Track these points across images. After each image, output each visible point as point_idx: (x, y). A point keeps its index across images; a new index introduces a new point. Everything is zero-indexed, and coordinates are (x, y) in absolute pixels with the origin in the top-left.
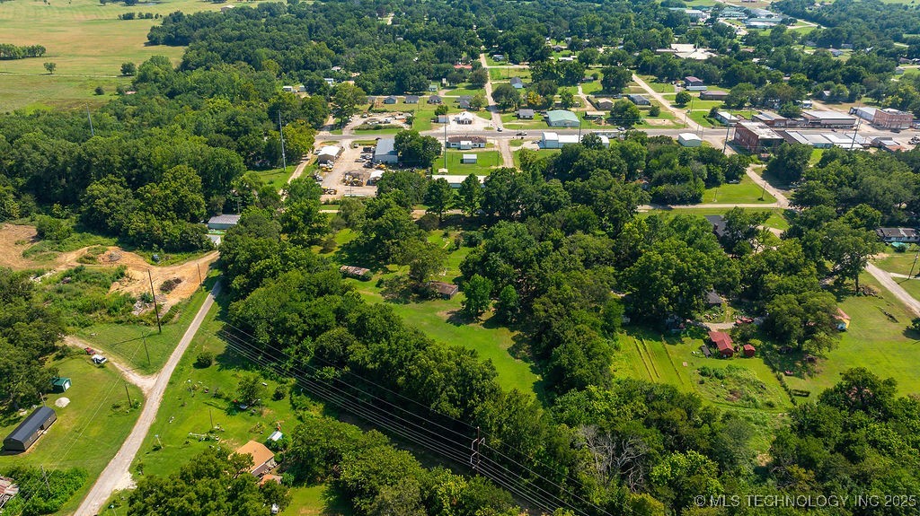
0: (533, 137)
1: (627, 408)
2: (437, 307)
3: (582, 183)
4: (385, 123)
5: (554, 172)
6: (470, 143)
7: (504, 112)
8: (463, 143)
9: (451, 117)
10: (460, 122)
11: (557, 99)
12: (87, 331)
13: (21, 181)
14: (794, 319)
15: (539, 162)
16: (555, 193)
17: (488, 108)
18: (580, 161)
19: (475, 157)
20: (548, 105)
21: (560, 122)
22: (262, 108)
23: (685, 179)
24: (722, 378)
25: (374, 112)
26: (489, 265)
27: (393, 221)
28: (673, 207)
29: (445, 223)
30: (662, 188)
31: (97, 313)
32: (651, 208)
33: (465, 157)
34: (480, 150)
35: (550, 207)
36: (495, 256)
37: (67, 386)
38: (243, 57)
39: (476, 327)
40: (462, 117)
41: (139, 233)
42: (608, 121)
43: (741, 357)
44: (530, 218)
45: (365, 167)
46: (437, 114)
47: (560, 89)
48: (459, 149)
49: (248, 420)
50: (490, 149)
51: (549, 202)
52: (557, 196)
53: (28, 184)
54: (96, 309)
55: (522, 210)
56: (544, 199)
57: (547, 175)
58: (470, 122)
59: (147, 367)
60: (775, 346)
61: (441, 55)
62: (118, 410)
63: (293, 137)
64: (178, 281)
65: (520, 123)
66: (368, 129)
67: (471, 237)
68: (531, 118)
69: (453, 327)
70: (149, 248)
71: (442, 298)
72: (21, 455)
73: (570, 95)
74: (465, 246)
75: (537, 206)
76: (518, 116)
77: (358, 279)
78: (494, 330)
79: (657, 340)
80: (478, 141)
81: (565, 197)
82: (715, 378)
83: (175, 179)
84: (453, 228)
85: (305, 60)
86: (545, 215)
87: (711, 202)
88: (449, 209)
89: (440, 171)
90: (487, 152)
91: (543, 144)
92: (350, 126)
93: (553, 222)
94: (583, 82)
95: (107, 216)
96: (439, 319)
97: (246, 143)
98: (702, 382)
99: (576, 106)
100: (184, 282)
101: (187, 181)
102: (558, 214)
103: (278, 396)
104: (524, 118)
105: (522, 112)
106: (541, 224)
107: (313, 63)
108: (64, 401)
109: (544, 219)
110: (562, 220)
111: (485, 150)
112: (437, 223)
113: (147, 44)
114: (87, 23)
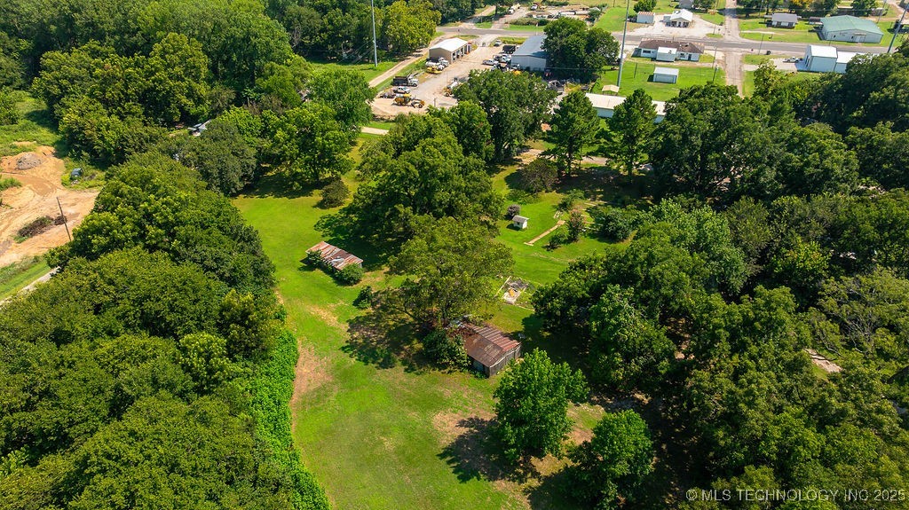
0: (788, 53)
3: (897, 135)
4: (558, 17)
5: (819, 110)
6: (674, 51)
8: (662, 50)
9: (658, 18)
10: (671, 24)
15: (792, 87)
16: (820, 150)
17: (722, 12)
18: (889, 92)
19: (675, 72)
20: (825, 10)
21: (842, 33)
26: (599, 315)
27: (420, 166)
29: (569, 181)
33: (658, 71)
34: (689, 64)
35: (800, 183)
36: (618, 296)
40: (674, 16)
44: (745, 203)
46: (637, 9)
48: (654, 59)
50: (707, 65)
51: (801, 171)
52: (823, 157)
55: (732, 178)
56: (789, 160)
57: (804, 113)
58: (686, 25)
63: (398, 19)
64: (60, 221)
65: (770, 32)
66: (529, 23)
67: (609, 219)
68: (790, 26)
70: (77, 157)
71: (469, 370)
74: (593, 235)
75: (770, 174)
76: (769, 24)
77: (334, 277)
80: (689, 50)
81: (847, 163)
84: (581, 194)
86: (784, 200)
88: (588, 155)
89: (605, 88)
90: (700, 68)
91: (805, 63)
92: (509, 18)
93: (803, 218)
95: (58, 99)
97: (330, 22)
99: (878, 14)
100: (68, 223)
101: (183, 59)
102: (821, 204)
104: (779, 26)
106: (770, 220)
109: (780, 210)
110: (829, 217)
111: (698, 64)
112: (552, 178)
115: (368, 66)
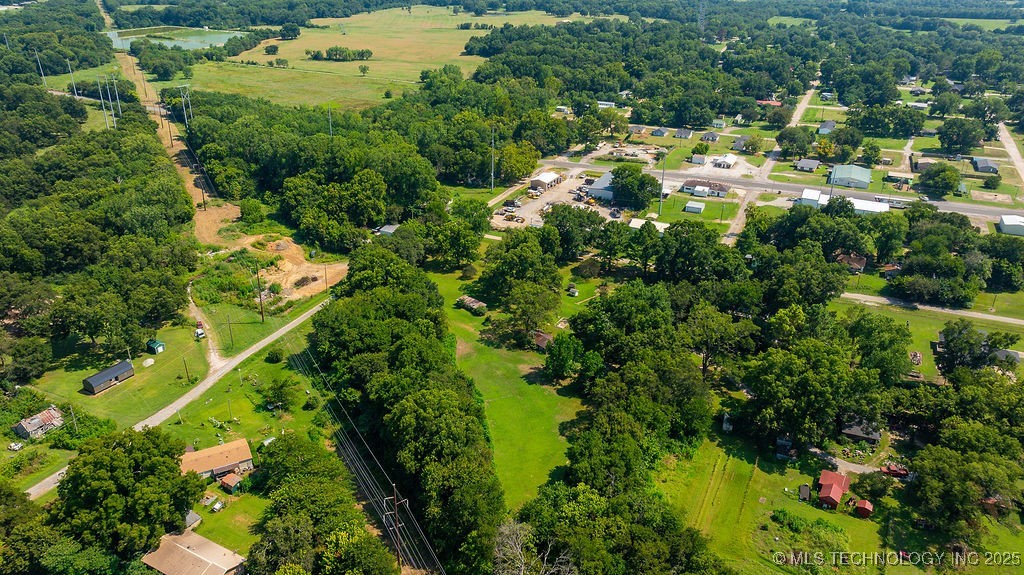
0: (794, 193)
1: (602, 522)
2: (526, 359)
4: (632, 155)
5: (775, 236)
6: (707, 189)
7: (785, 160)
8: (700, 188)
9: (708, 160)
10: (718, 165)
11: (859, 152)
12: (213, 308)
13: (254, 167)
14: (935, 483)
15: (760, 221)
17: (766, 154)
19: (703, 205)
20: (842, 158)
21: (845, 180)
22: (508, 125)
23: (950, 273)
24: (796, 530)
25: (630, 142)
27: (519, 257)
28: (919, 307)
29: (608, 273)
30: (908, 279)
31: (228, 294)
32: (888, 302)
33: (690, 204)
34: (716, 199)
37: (160, 349)
38: (533, 72)
39: (549, 390)
40: (720, 159)
41: (308, 228)
42: (914, 187)
43: (850, 514)
45: (574, 199)
46: (695, 152)
47: (866, 140)
48: (692, 194)
49: (266, 420)
50: (729, 200)
53: (260, 170)
54: (230, 289)
58: (729, 167)
59: (228, 350)
60: (915, 515)
61: (746, 88)
62: (180, 381)
63: (510, 157)
64: (315, 279)
65: (792, 175)
66: (608, 160)
68: (811, 171)
69: (524, 383)
70: (312, 244)
71: (538, 350)
72: (91, 397)
73: (875, 149)
76: (796, 167)
77: (471, 312)
78: (564, 398)
79: (751, 461)
80: (721, 189)
82: (786, 529)
83: (361, 182)
85: (592, 81)
87: (985, 311)
88: (621, 258)
89: (649, 215)
90: (722, 202)
92: (595, 154)
94: (920, 135)
95: (294, 208)
96: (516, 372)
97: (462, 158)
98: (764, 528)
100: (319, 281)
101: (372, 185)
103: (308, 407)
104: (802, 170)
105: (804, 163)
107: (599, 84)
108: (150, 361)
111: (723, 200)
112: (599, 270)
113: (463, 54)
114: (427, 31)
115: (487, 190)
